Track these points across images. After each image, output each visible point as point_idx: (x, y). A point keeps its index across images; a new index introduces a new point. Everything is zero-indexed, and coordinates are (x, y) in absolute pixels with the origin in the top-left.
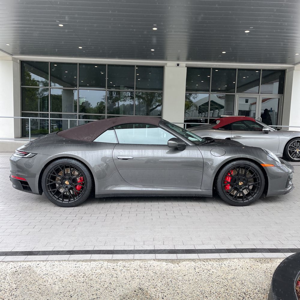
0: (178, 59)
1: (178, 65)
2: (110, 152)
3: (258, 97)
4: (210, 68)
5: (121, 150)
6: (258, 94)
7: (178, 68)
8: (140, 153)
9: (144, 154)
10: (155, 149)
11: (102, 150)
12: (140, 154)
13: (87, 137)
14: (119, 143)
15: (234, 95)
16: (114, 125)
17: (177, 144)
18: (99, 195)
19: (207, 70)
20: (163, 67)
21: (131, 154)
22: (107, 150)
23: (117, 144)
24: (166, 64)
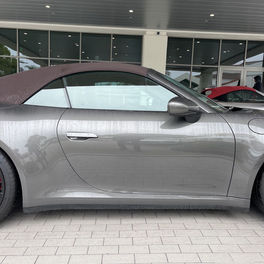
0: (159, 27)
1: (158, 33)
2: (53, 125)
3: (242, 70)
4: (192, 39)
5: (75, 122)
6: (242, 67)
7: (158, 37)
8: (112, 126)
9: (118, 128)
10: (141, 121)
11: (37, 121)
12: (112, 129)
13: (12, 96)
14: (71, 108)
15: (218, 68)
16: (64, 74)
17: (186, 108)
18: (30, 208)
19: (188, 40)
20: (142, 36)
21: (93, 128)
22: (47, 120)
23: (67, 108)
24: (145, 32)
